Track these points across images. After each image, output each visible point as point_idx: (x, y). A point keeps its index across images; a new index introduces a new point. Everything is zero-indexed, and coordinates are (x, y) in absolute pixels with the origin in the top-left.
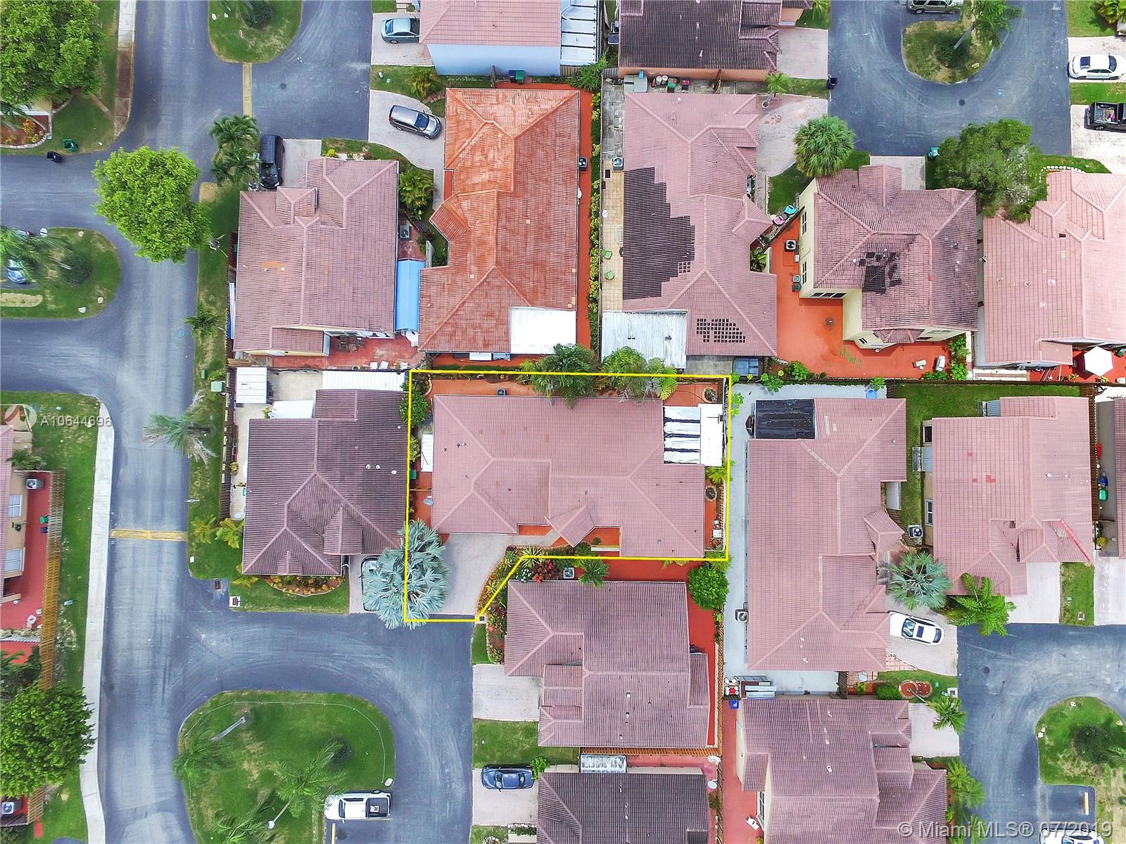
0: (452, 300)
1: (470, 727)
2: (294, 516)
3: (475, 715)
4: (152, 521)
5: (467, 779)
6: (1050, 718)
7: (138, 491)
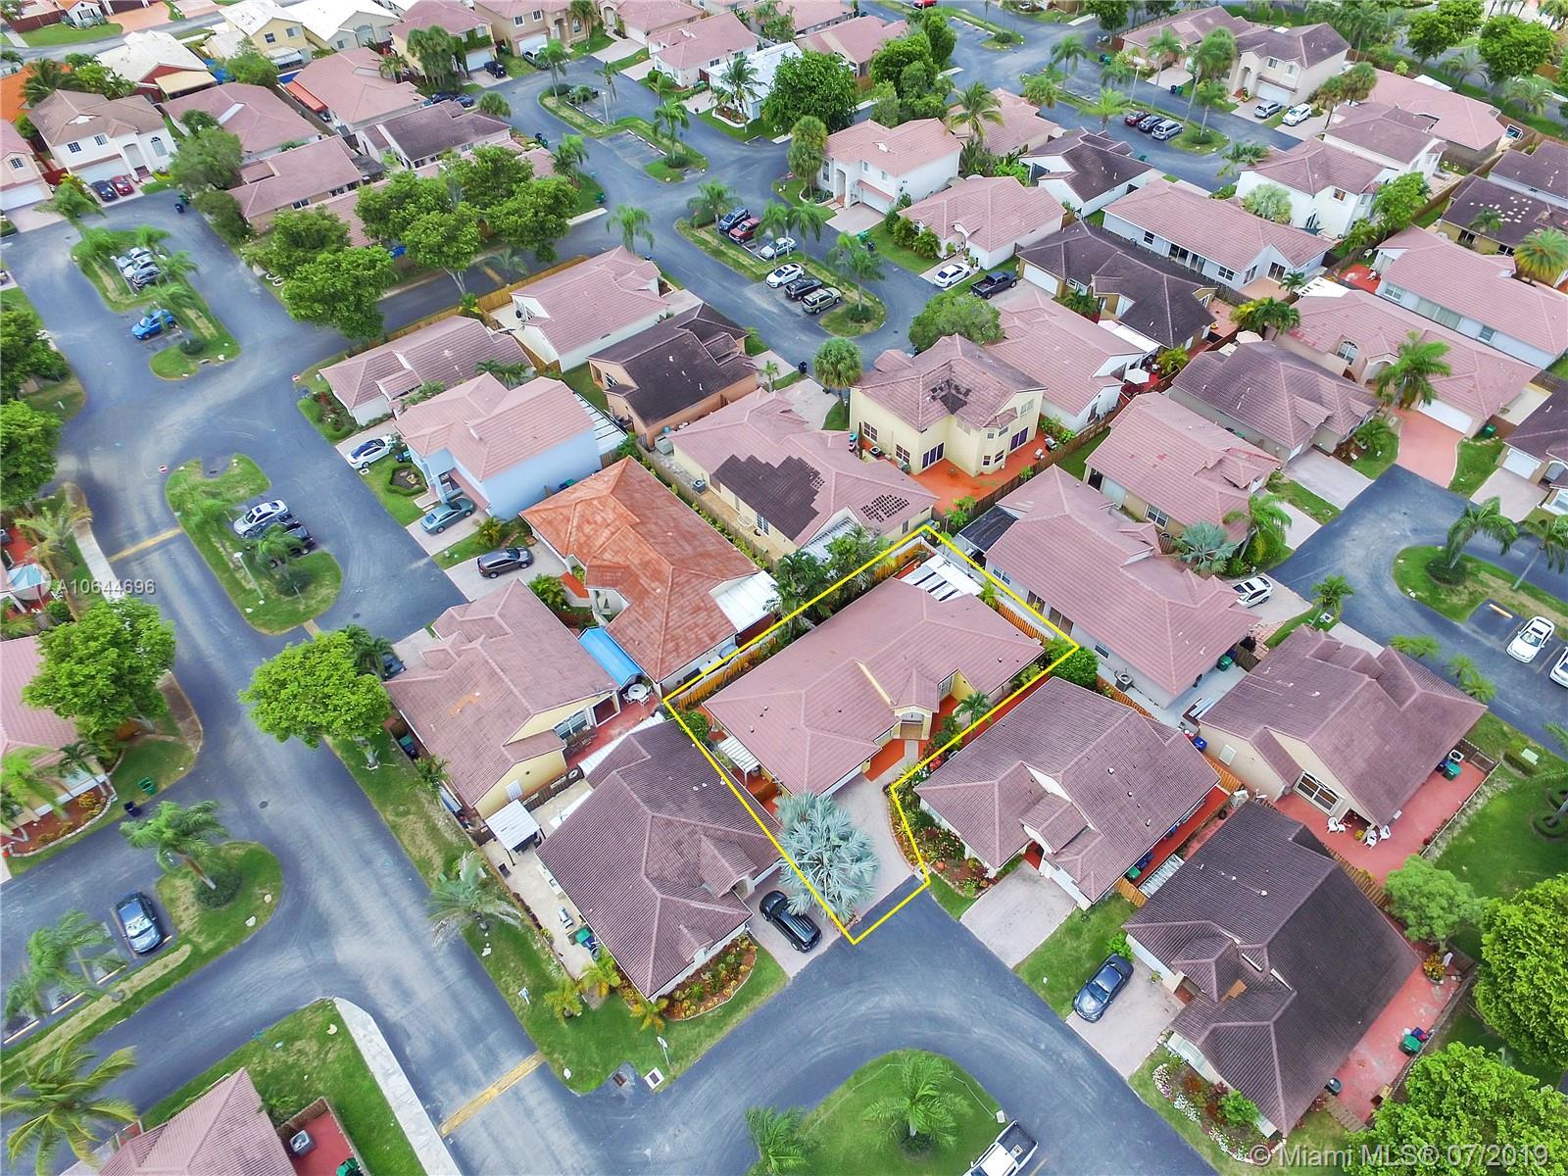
0: (655, 622)
1: (1018, 981)
2: (660, 881)
3: (1011, 965)
4: (486, 1073)
5: (1071, 1035)
6: (1402, 580)
7: (444, 1055)
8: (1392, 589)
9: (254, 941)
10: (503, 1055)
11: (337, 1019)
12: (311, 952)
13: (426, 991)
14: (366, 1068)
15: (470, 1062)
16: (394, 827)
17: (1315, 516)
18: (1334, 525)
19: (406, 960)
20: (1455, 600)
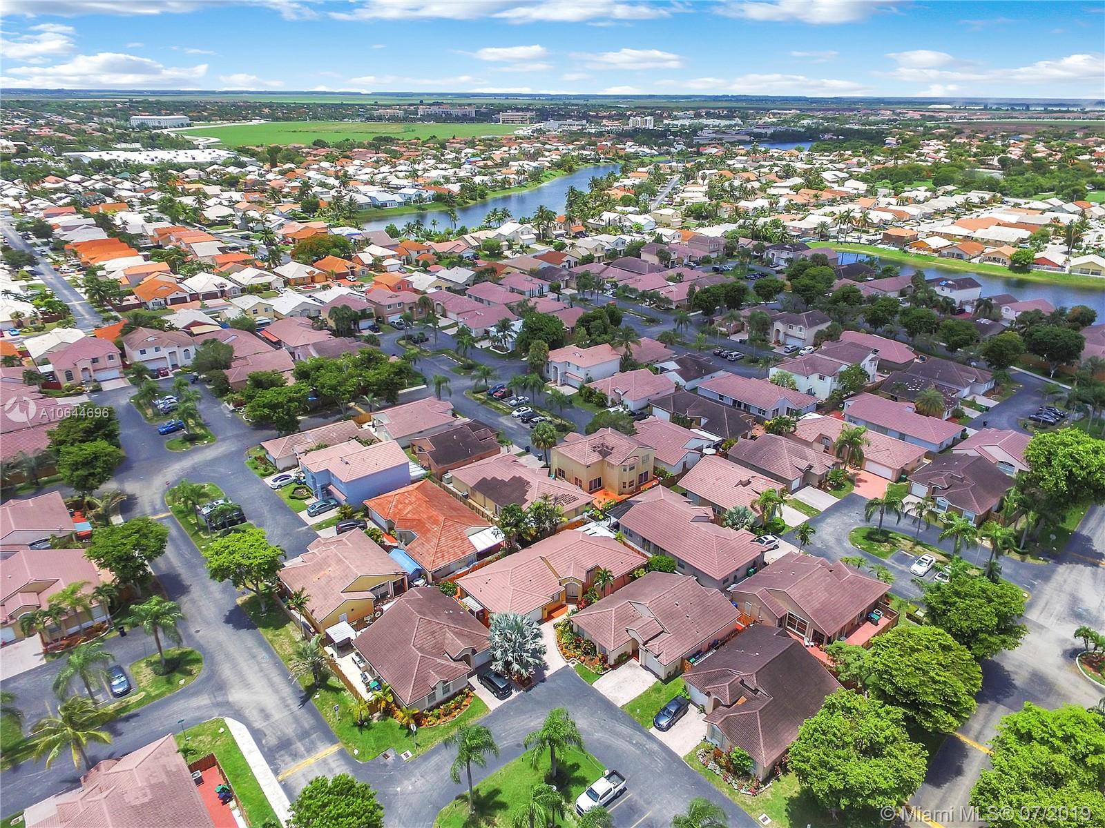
0: (432, 544)
1: (623, 713)
2: (421, 649)
3: (619, 705)
4: (307, 752)
5: (651, 737)
6: (854, 541)
7: (285, 745)
8: (848, 545)
9: (183, 692)
10: (319, 743)
11: (226, 726)
12: (215, 697)
13: (278, 715)
14: (239, 749)
15: (300, 747)
16: (271, 642)
17: (807, 514)
18: (817, 518)
19: (269, 700)
20: (883, 549)
